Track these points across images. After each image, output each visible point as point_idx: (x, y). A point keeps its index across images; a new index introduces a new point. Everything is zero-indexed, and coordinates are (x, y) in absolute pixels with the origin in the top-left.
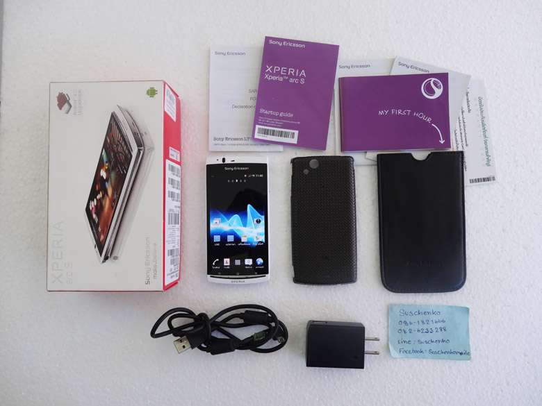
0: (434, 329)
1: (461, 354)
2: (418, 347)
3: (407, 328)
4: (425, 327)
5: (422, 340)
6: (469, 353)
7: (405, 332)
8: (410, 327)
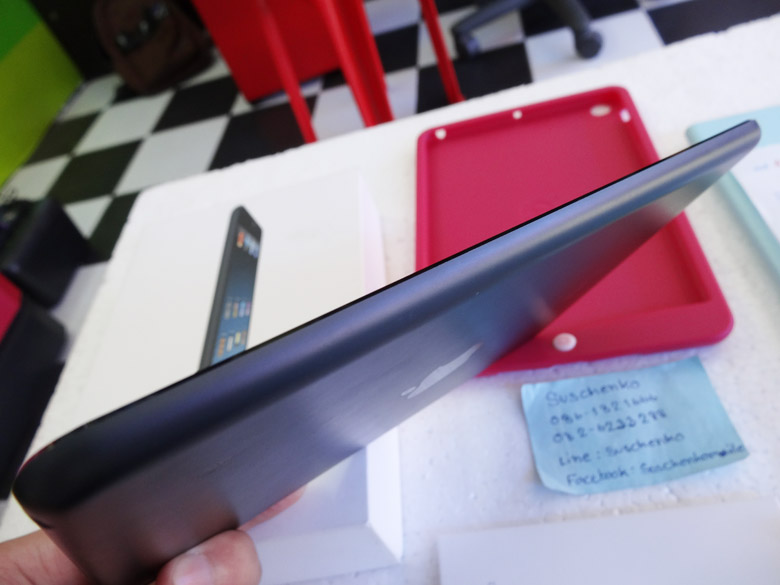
0: (635, 417)
1: (723, 454)
2: (612, 465)
3: (572, 428)
4: (613, 417)
5: (616, 445)
6: (741, 449)
7: (570, 438)
8: (577, 424)
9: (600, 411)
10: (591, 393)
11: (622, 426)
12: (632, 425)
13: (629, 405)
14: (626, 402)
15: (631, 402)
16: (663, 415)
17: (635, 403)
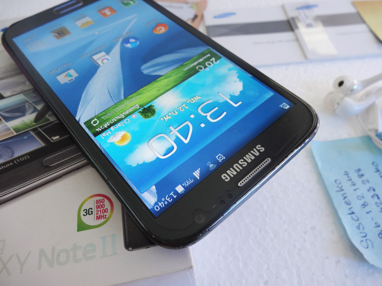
4: (370, 200)
9: (367, 209)
10: (353, 213)
11: (377, 196)
12: (374, 190)
13: (357, 189)
14: (355, 190)
15: (355, 187)
16: (359, 170)
17: (354, 185)
